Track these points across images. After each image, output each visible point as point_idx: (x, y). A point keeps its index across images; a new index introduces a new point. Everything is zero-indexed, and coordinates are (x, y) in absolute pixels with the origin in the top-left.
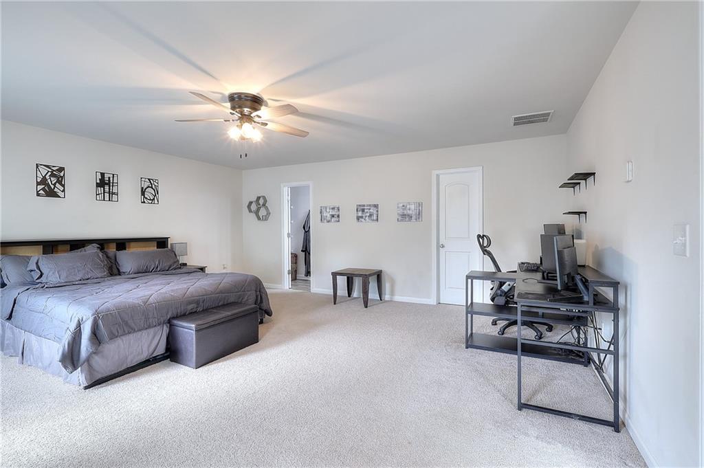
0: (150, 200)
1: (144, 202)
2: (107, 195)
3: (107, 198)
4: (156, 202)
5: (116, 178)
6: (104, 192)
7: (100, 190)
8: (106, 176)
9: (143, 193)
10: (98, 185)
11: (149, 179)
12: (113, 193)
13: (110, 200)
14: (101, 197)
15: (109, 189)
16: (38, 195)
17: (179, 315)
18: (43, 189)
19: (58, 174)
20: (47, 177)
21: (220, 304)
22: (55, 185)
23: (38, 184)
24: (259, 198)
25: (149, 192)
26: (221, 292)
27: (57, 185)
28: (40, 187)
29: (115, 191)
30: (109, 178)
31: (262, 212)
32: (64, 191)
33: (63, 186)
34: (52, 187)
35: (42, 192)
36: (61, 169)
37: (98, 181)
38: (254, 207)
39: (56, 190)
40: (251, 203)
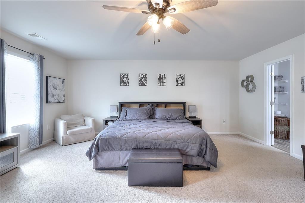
0: (180, 84)
1: (177, 85)
2: (162, 83)
3: (162, 85)
4: (183, 85)
5: (165, 76)
6: (161, 82)
7: (159, 81)
8: (162, 75)
9: (177, 81)
10: (159, 79)
11: (180, 74)
12: (164, 82)
13: (163, 86)
14: (159, 84)
15: (163, 81)
16: (139, 85)
17: (139, 148)
18: (141, 83)
19: (145, 77)
20: (142, 78)
21: (167, 148)
22: (144, 81)
23: (139, 81)
24: (248, 77)
25: (180, 80)
26: (169, 140)
27: (145, 81)
28: (140, 82)
29: (165, 81)
30: (163, 76)
31: (251, 87)
32: (147, 83)
33: (147, 81)
34: (143, 82)
35: (140, 84)
36: (146, 74)
37: (159, 78)
38: (245, 84)
39: (144, 83)
40: (243, 81)
